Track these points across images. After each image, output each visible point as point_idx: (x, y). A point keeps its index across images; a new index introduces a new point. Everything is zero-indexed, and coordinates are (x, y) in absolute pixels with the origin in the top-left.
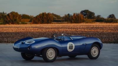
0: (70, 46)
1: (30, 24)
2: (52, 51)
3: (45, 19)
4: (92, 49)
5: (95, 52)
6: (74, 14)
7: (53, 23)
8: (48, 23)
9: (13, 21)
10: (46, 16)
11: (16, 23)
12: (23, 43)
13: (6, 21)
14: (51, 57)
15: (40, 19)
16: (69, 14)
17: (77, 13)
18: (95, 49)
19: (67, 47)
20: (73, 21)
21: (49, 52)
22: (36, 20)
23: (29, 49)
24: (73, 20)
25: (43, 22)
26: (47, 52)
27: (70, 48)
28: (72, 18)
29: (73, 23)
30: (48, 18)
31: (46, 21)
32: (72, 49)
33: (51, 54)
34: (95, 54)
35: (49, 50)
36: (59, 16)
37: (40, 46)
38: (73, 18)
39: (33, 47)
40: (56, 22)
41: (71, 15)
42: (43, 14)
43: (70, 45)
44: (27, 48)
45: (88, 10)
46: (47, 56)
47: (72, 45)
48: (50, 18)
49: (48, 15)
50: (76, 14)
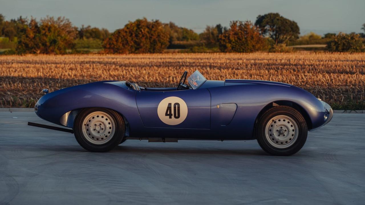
1: (99, 53)
3: (143, 40)
6: (234, 25)
7: (168, 53)
8: (152, 50)
10: (147, 29)
11: (56, 49)
13: (27, 46)
15: (129, 39)
16: (219, 27)
17: (241, 22)
20: (229, 45)
22: (117, 41)
24: (230, 42)
25: (137, 49)
28: (225, 37)
29: (230, 52)
30: (154, 37)
31: (148, 46)
32: (176, 117)
33: (98, 128)
36: (191, 31)
38: (229, 37)
40: (177, 50)
41: (225, 28)
42: (139, 24)
48: (159, 36)
49: (153, 27)
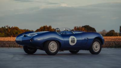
0: (72, 40)
2: (54, 44)
4: (94, 44)
5: (96, 47)
9: (15, 34)
12: (25, 36)
14: (53, 49)
18: (96, 44)
19: (68, 41)
21: (51, 44)
23: (32, 41)
26: (49, 45)
27: (72, 42)
32: (74, 43)
33: (53, 47)
34: (97, 49)
35: (51, 42)
37: (42, 39)
39: (36, 39)
43: (72, 38)
44: (30, 41)
45: (88, 26)
46: (49, 49)
47: (74, 38)
50: (77, 27)
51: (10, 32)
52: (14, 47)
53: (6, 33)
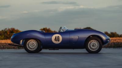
32: (58, 41)
51: (10, 34)
52: (8, 49)
53: (5, 36)
